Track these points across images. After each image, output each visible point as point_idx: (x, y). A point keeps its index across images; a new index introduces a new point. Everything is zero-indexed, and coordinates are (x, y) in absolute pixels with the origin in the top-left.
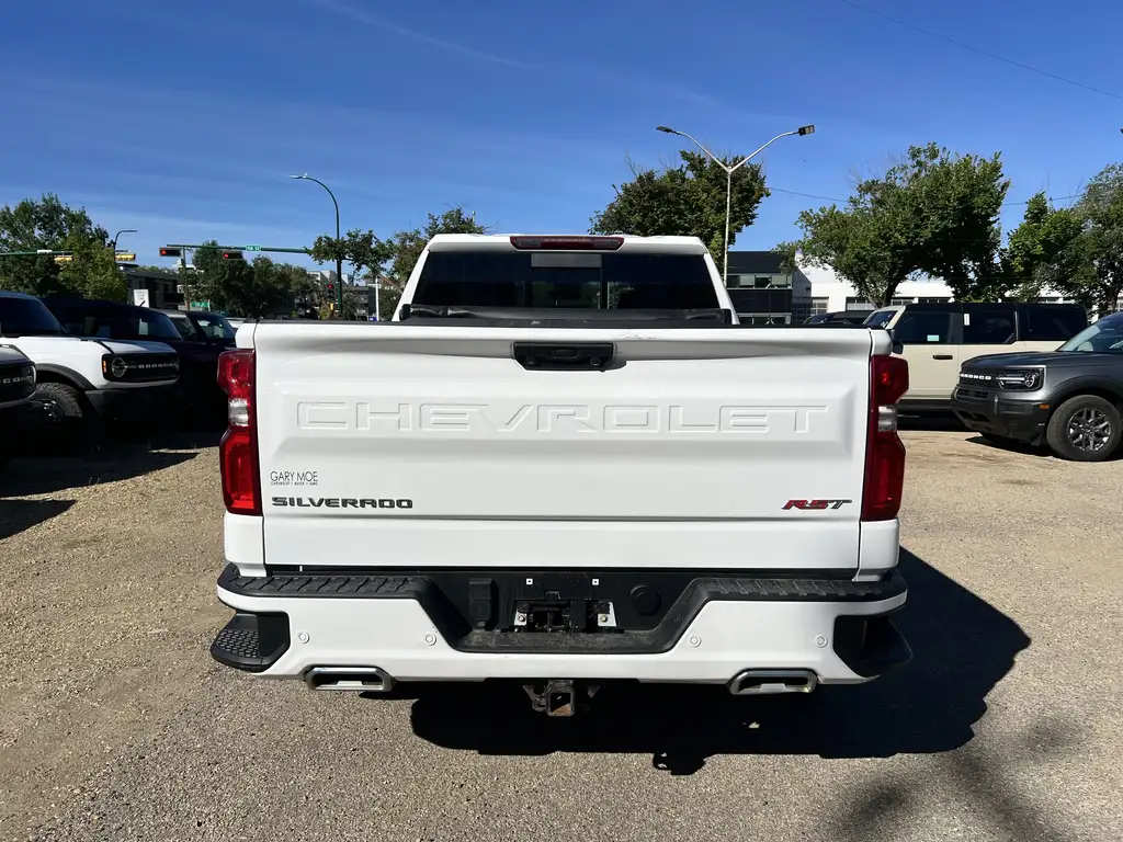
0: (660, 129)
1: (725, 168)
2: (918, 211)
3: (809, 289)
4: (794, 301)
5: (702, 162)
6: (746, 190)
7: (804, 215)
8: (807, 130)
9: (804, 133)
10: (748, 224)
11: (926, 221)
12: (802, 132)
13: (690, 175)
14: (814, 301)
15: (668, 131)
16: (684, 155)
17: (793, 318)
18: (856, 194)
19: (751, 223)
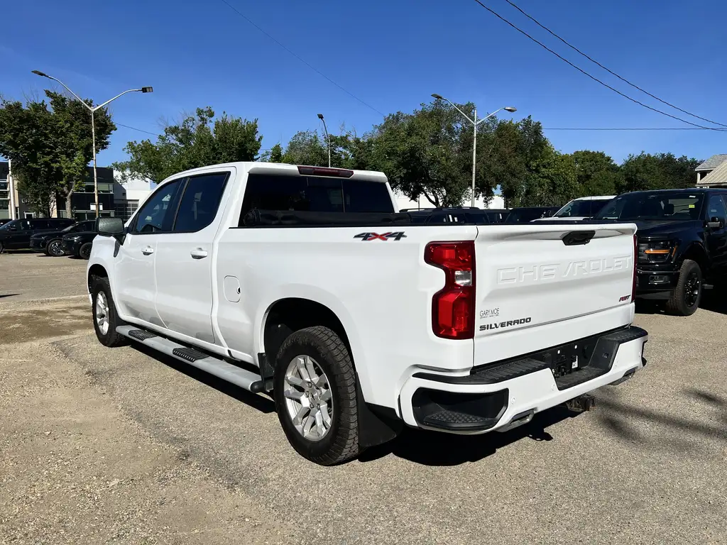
0: (36, 72)
1: (89, 107)
2: (214, 149)
3: (125, 194)
4: (115, 202)
5: (63, 100)
6: (102, 125)
7: (131, 145)
8: (148, 90)
9: (146, 91)
10: (103, 148)
11: (219, 156)
12: (144, 90)
13: (50, 109)
14: (129, 202)
15: (42, 74)
16: (48, 93)
17: (115, 213)
18: (164, 134)
19: (105, 148)
